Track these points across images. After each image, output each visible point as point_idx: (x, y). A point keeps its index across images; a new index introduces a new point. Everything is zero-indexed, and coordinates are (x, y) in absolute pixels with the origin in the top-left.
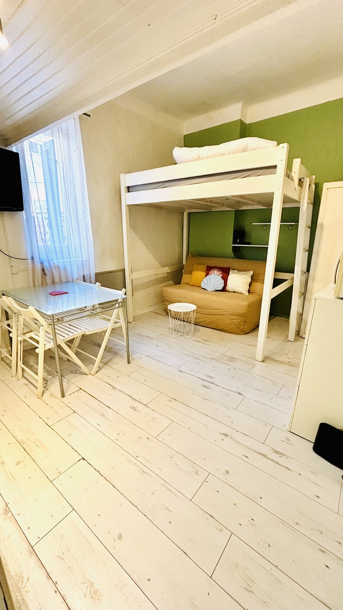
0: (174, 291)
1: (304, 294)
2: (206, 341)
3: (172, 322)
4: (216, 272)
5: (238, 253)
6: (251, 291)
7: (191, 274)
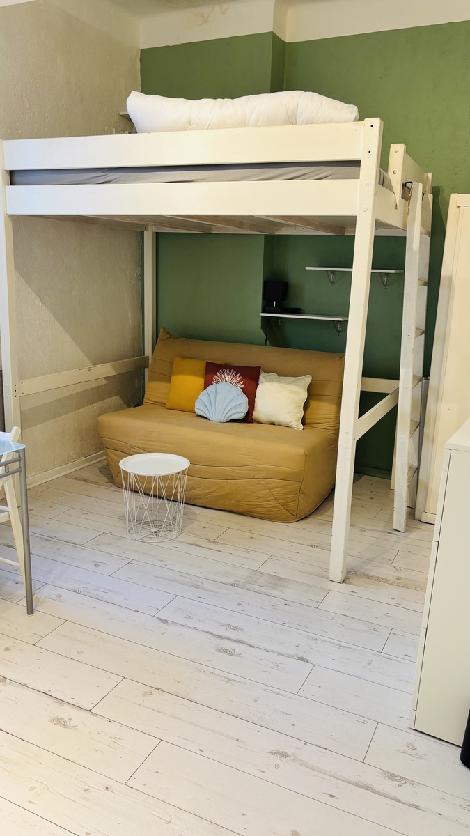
0: (126, 423)
1: (420, 426)
2: (213, 542)
3: (129, 502)
4: (228, 377)
5: (275, 334)
6: (308, 421)
7: (169, 381)
